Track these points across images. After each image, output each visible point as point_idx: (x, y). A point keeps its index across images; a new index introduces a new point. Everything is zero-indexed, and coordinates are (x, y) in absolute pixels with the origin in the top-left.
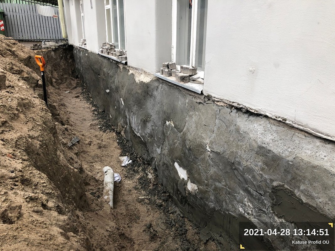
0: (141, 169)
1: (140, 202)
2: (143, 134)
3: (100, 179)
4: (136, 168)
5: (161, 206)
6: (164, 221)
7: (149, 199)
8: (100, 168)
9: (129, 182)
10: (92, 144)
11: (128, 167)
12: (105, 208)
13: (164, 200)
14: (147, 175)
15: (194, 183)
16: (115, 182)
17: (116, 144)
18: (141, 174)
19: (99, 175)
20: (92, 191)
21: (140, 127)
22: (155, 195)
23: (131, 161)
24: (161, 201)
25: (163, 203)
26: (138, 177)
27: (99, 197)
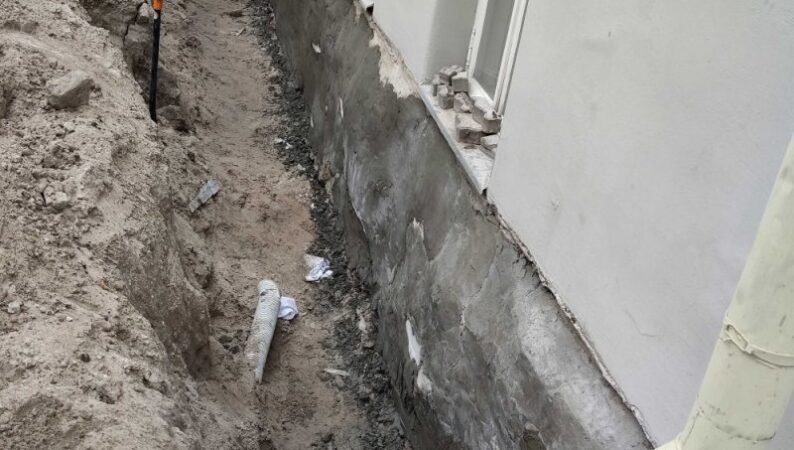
0: (347, 298)
1: (323, 380)
2: (368, 221)
3: (249, 305)
4: (338, 294)
5: (366, 400)
6: (363, 435)
7: (346, 379)
8: (254, 275)
9: (313, 325)
10: (248, 205)
11: (321, 287)
12: (243, 379)
13: (375, 390)
14: (357, 318)
15: (428, 375)
16: (280, 320)
17: (306, 215)
18: (346, 313)
19: (248, 293)
20: (223, 333)
21: (364, 200)
22: (361, 372)
23: (330, 273)
24: (368, 391)
25: (372, 396)
26: (336, 317)
27: (235, 350)
